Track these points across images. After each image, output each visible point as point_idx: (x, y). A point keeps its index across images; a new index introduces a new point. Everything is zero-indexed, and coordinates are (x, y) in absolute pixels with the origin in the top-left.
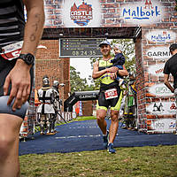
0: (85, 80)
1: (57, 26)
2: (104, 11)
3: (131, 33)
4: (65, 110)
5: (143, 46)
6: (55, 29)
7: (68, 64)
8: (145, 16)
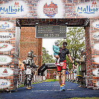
0: (52, 56)
1: (35, 17)
2: (65, 8)
3: (83, 23)
4: (39, 75)
5: (90, 31)
6: (33, 19)
7: (41, 45)
8: (92, 12)
